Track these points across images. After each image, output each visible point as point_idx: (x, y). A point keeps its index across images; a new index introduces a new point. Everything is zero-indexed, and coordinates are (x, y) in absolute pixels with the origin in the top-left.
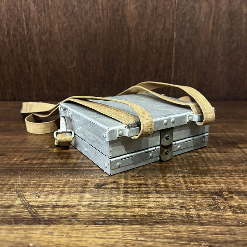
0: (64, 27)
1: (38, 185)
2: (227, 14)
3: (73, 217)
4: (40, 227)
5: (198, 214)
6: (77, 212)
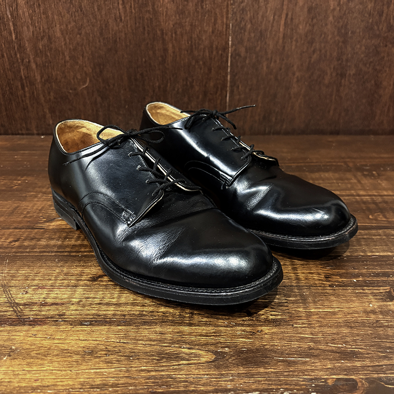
0: (69, 28)
1: (27, 277)
2: (306, 10)
3: (59, 317)
4: (24, 328)
6: (64, 312)
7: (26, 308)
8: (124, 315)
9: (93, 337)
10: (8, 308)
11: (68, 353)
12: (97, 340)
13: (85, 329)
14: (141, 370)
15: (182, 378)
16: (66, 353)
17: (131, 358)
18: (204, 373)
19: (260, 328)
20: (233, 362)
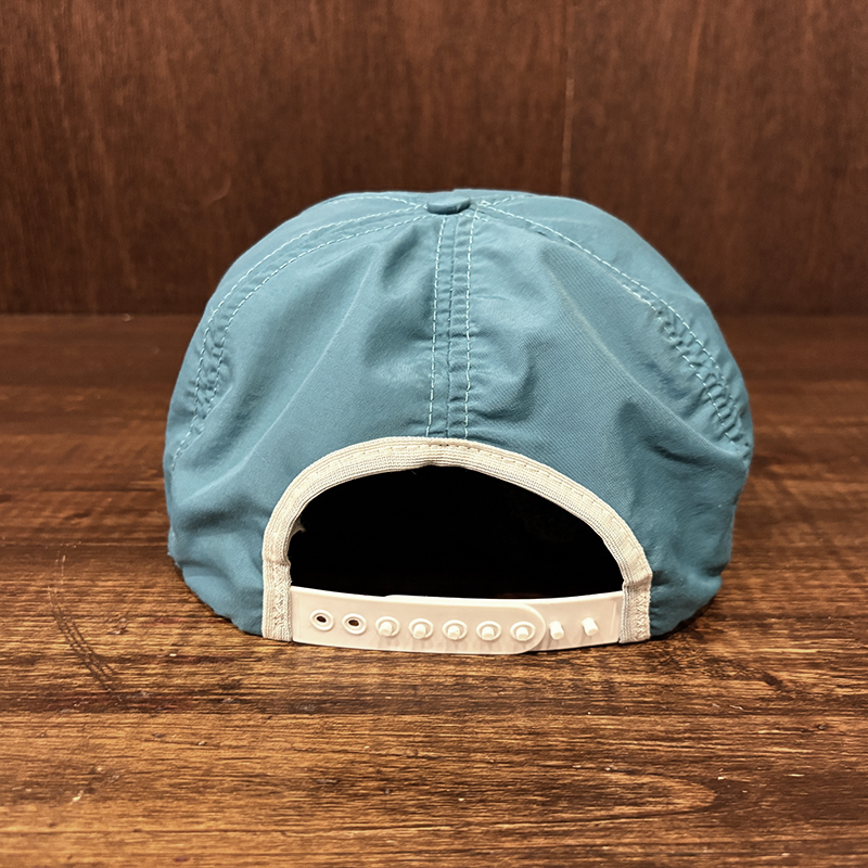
1: (120, 595)
3: (226, 692)
4: (126, 718)
5: (606, 681)
6: (237, 678)
7: (128, 668)
8: (414, 687)
9: (334, 743)
10: (74, 668)
11: (267, 783)
12: (346, 752)
13: (305, 721)
14: (500, 831)
15: (635, 855)
16: (260, 784)
17: (461, 800)
18: (698, 840)
19: (819, 718)
20: (775, 809)
